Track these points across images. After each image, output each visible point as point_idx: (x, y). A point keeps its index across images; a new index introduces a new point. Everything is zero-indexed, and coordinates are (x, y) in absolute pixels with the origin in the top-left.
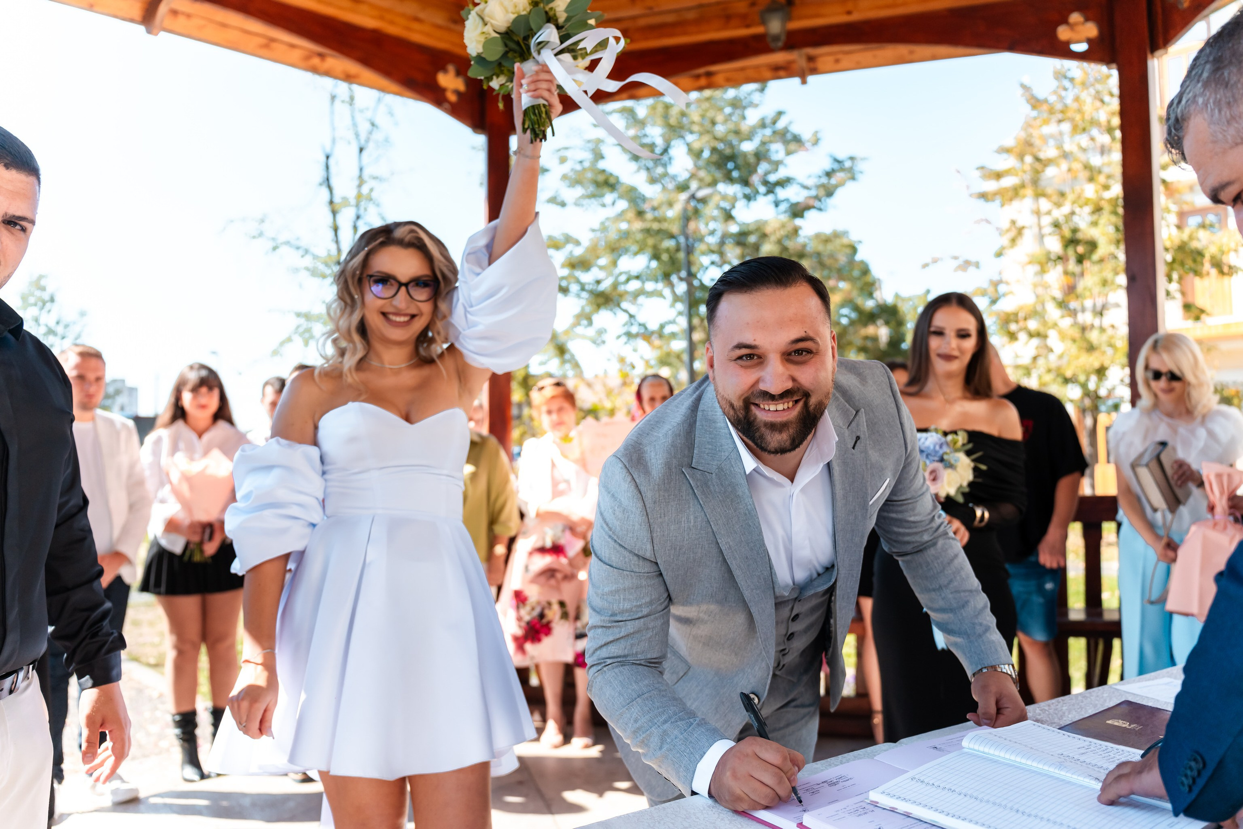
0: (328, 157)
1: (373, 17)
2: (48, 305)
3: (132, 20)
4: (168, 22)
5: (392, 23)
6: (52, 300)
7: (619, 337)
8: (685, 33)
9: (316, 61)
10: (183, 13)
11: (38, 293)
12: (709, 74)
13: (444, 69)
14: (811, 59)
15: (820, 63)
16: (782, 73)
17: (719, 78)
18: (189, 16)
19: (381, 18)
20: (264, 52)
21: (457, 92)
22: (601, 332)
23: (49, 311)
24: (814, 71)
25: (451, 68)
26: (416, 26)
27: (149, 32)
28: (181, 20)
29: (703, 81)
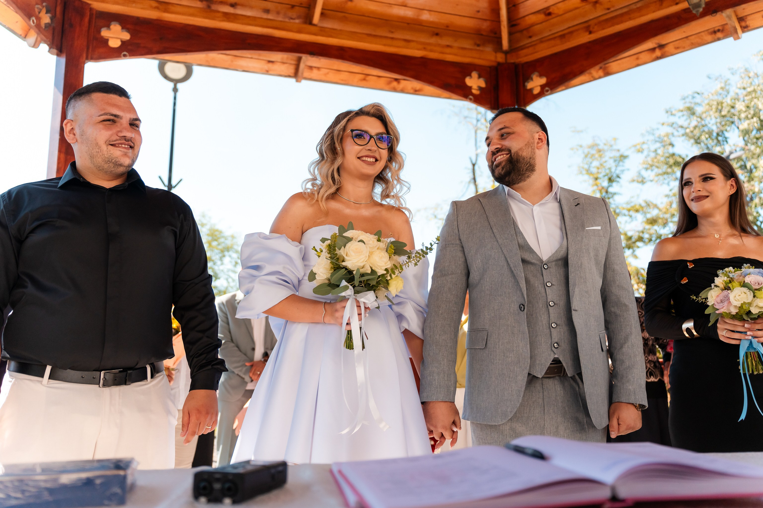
0: (474, 165)
1: (418, 49)
3: (289, 76)
4: (307, 74)
5: (431, 51)
8: (630, 19)
9: (395, 84)
10: (315, 67)
12: (661, 46)
13: (470, 75)
14: (741, 19)
15: (750, 22)
16: (719, 35)
17: (670, 48)
18: (318, 68)
19: (425, 49)
20: (364, 83)
21: (480, 88)
24: (745, 28)
25: (475, 74)
26: (448, 50)
27: (297, 81)
28: (315, 71)
29: (658, 53)
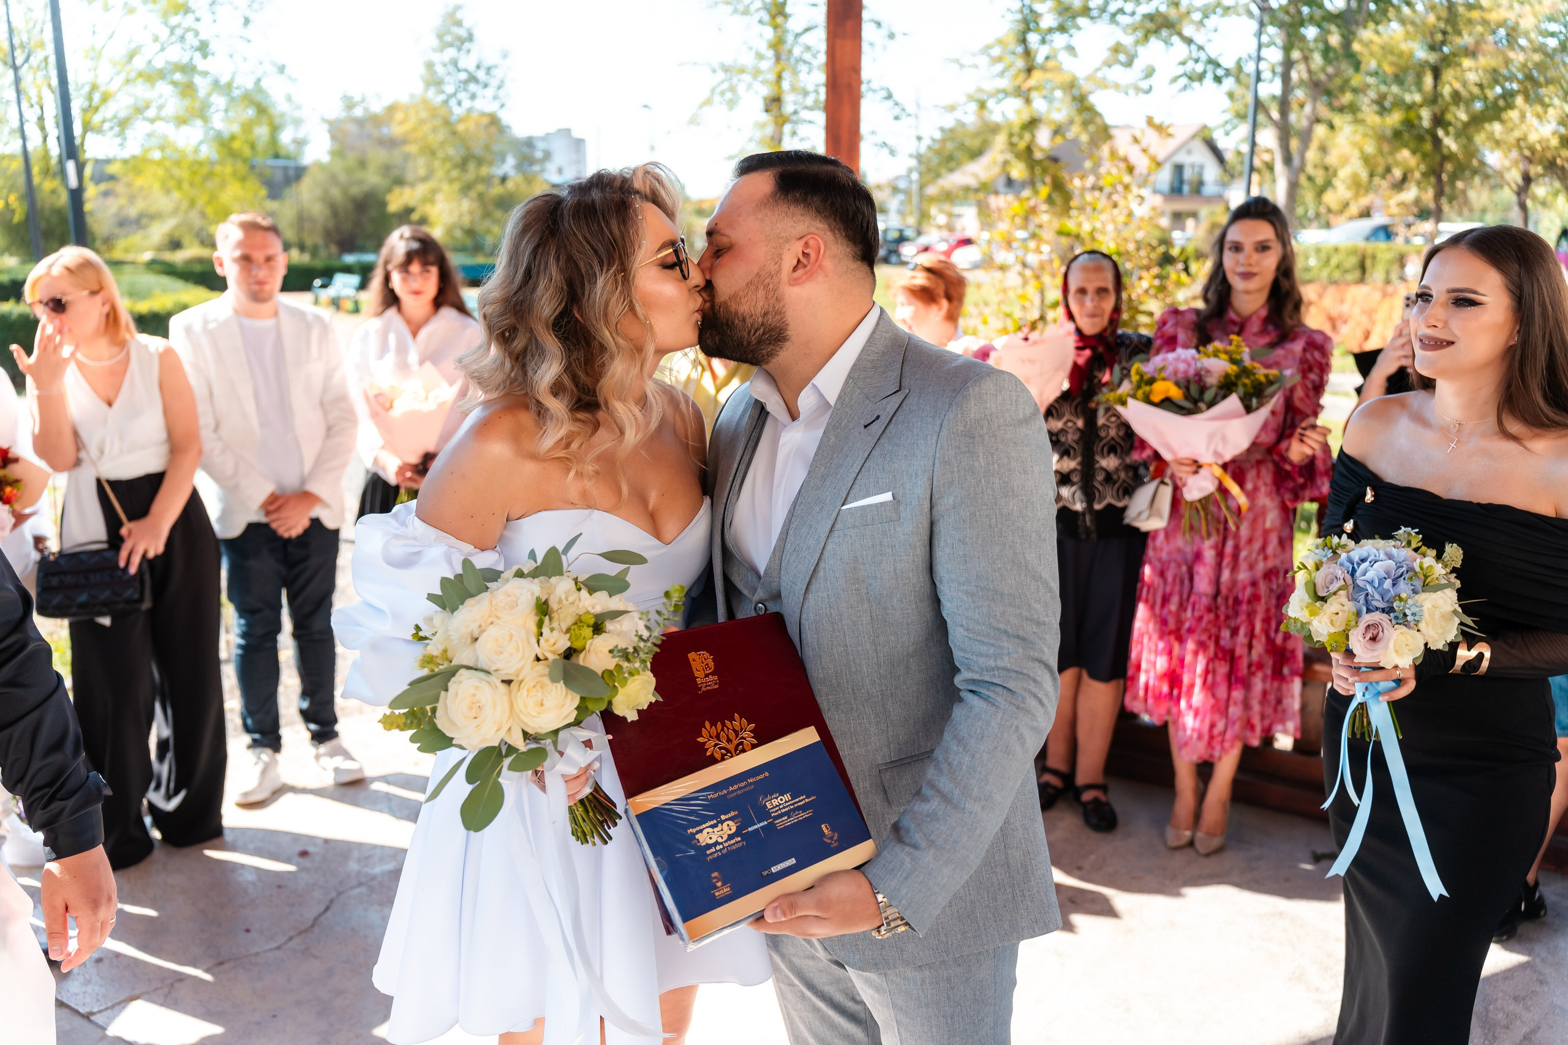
2: (467, 45)
6: (470, 38)
7: (1175, 80)
11: (456, 30)
22: (1150, 72)
23: (469, 51)
